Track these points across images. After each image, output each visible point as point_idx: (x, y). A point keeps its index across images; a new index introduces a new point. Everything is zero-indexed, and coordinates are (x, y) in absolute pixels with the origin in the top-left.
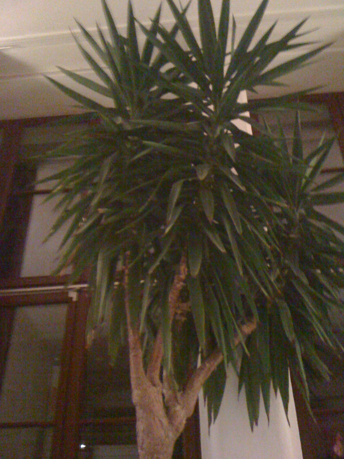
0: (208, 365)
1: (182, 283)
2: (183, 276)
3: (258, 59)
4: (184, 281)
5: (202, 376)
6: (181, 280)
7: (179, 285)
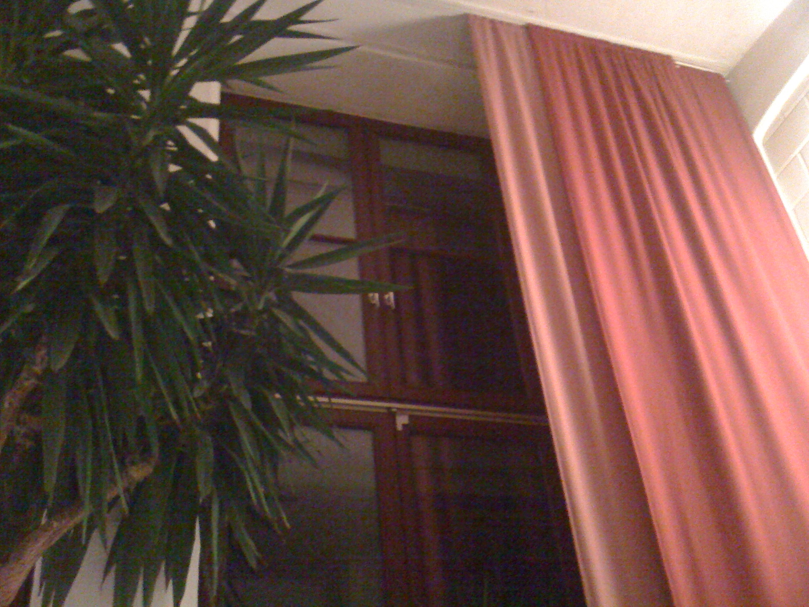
0: (55, 524)
1: (33, 381)
2: (38, 369)
3: (237, 38)
4: (39, 378)
5: (42, 541)
6: (35, 375)
7: (29, 384)
